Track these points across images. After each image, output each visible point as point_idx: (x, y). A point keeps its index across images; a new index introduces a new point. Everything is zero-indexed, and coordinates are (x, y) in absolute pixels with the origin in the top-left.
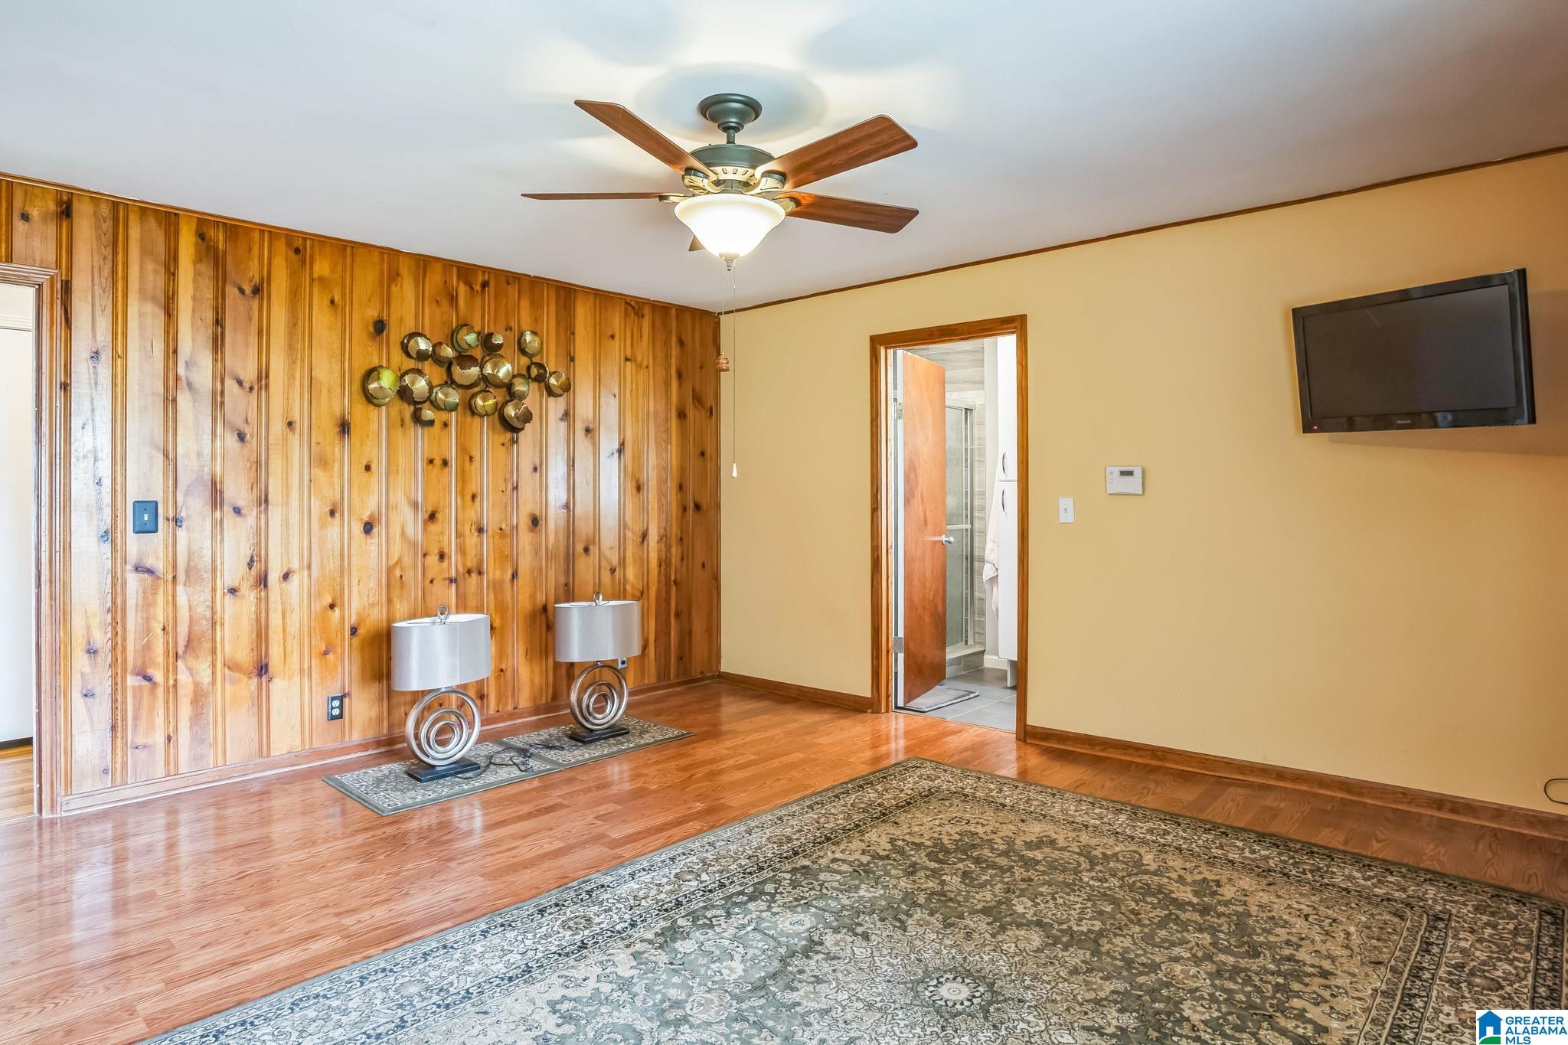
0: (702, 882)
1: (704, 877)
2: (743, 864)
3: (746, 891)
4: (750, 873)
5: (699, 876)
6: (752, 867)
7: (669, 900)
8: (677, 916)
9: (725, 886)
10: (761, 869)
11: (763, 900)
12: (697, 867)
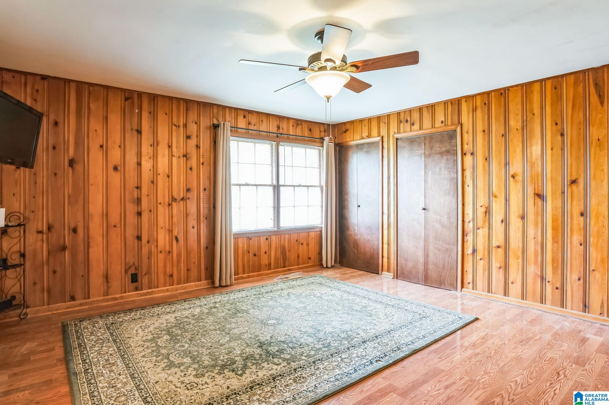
0: (340, 357)
1: (339, 359)
2: (322, 365)
3: (322, 352)
4: (319, 360)
5: (341, 360)
6: (318, 363)
7: (353, 350)
8: (348, 344)
9: (330, 355)
10: (314, 362)
11: (316, 348)
12: (343, 365)
